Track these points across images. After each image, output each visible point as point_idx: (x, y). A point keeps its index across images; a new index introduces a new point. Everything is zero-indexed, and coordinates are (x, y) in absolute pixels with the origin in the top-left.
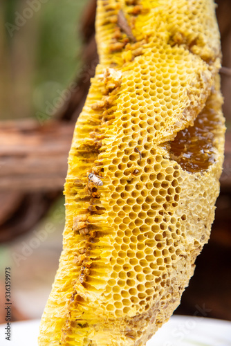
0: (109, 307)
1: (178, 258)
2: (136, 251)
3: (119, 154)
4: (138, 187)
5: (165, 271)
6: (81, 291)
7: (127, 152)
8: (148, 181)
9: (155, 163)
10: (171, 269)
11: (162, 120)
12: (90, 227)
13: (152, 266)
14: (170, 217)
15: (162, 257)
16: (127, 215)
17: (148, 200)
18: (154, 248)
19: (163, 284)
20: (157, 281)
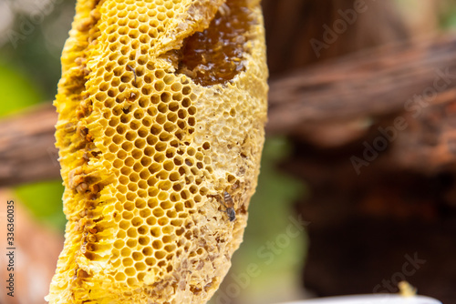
0: (119, 277)
1: (204, 199)
2: (146, 199)
3: (107, 78)
4: (137, 115)
5: (189, 219)
6: (84, 264)
7: (116, 73)
8: (150, 105)
9: (155, 80)
10: (197, 216)
11: (160, 24)
12: (88, 180)
13: (170, 215)
14: (186, 148)
15: (182, 201)
16: (129, 154)
17: (154, 131)
18: (171, 191)
19: (188, 236)
20: (179, 233)
